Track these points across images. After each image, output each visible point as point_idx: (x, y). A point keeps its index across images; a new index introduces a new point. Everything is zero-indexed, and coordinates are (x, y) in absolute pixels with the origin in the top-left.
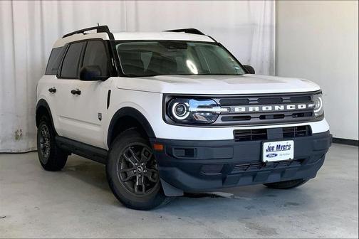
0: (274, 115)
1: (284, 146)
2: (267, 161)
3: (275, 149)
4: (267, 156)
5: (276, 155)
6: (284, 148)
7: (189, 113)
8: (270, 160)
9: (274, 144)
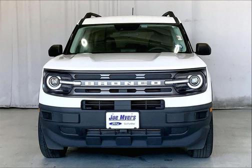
0: (128, 90)
1: (129, 117)
2: (110, 128)
3: (119, 118)
4: (111, 124)
5: (120, 124)
6: (128, 118)
7: (60, 85)
8: (113, 127)
9: (119, 114)
